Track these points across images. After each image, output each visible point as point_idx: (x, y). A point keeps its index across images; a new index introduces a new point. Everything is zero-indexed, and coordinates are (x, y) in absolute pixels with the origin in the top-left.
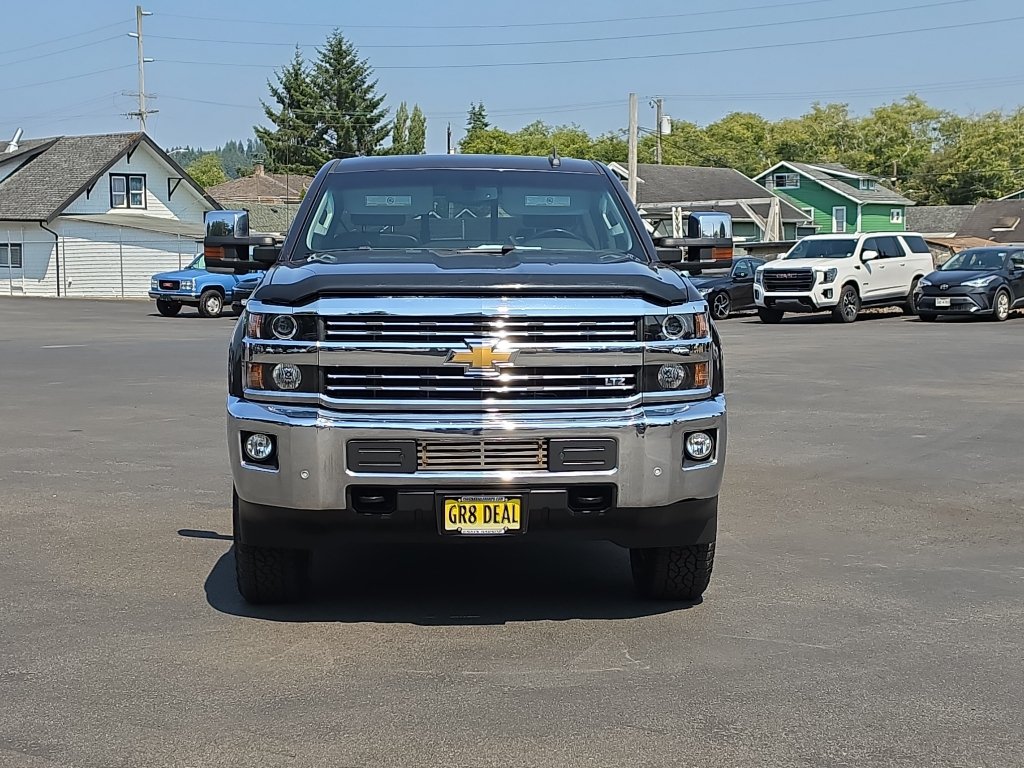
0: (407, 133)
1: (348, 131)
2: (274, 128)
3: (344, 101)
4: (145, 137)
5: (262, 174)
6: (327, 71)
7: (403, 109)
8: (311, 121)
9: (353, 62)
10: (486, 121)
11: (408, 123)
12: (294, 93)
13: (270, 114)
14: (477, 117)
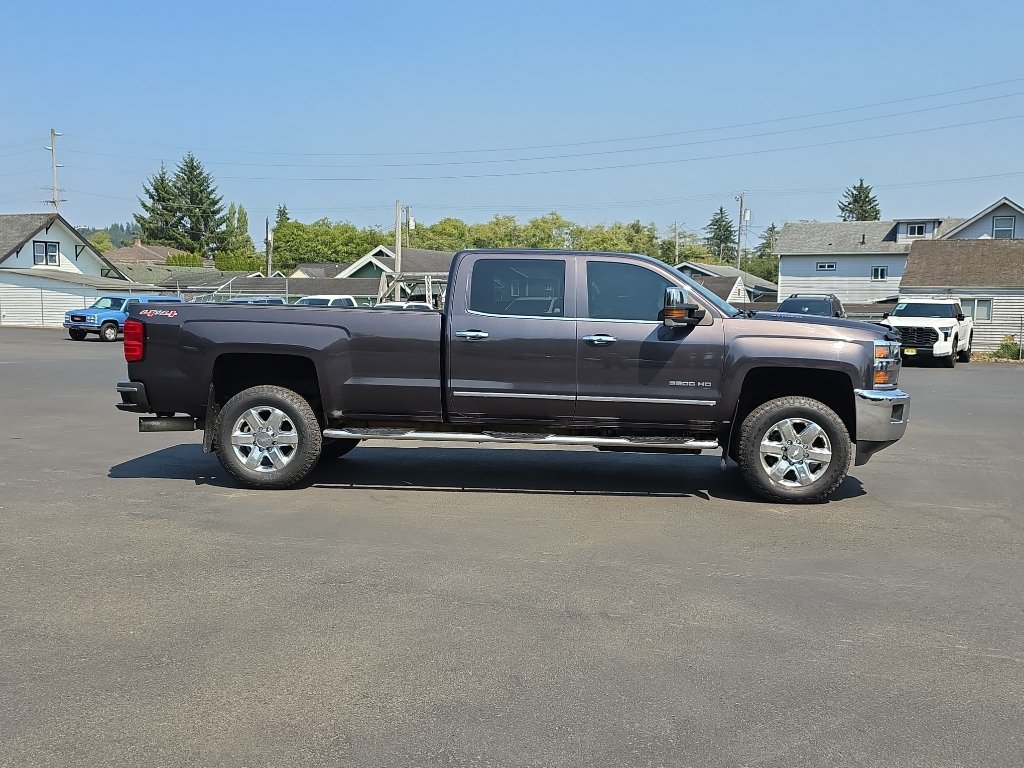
0: (236, 221)
1: (198, 219)
2: (147, 215)
3: (195, 199)
4: (59, 216)
5: (139, 245)
6: (184, 179)
7: (232, 206)
8: (173, 211)
9: (201, 174)
10: (288, 216)
11: (237, 215)
12: (161, 192)
13: (144, 206)
14: (282, 213)
